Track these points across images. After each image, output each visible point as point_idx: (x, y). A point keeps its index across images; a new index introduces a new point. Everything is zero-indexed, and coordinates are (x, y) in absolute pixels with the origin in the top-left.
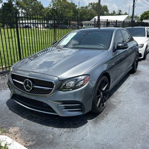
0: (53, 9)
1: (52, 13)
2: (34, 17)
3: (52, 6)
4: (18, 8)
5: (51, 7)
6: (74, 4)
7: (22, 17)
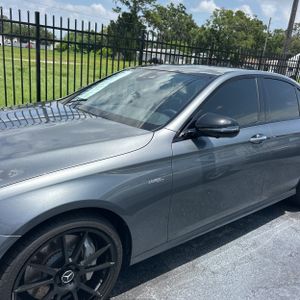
0: (212, 30)
1: (209, 39)
2: (174, 43)
3: (212, 24)
4: (146, 25)
5: (210, 26)
6: (261, 23)
7: (153, 42)
